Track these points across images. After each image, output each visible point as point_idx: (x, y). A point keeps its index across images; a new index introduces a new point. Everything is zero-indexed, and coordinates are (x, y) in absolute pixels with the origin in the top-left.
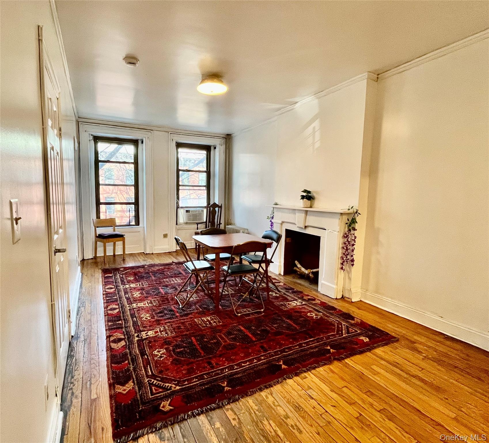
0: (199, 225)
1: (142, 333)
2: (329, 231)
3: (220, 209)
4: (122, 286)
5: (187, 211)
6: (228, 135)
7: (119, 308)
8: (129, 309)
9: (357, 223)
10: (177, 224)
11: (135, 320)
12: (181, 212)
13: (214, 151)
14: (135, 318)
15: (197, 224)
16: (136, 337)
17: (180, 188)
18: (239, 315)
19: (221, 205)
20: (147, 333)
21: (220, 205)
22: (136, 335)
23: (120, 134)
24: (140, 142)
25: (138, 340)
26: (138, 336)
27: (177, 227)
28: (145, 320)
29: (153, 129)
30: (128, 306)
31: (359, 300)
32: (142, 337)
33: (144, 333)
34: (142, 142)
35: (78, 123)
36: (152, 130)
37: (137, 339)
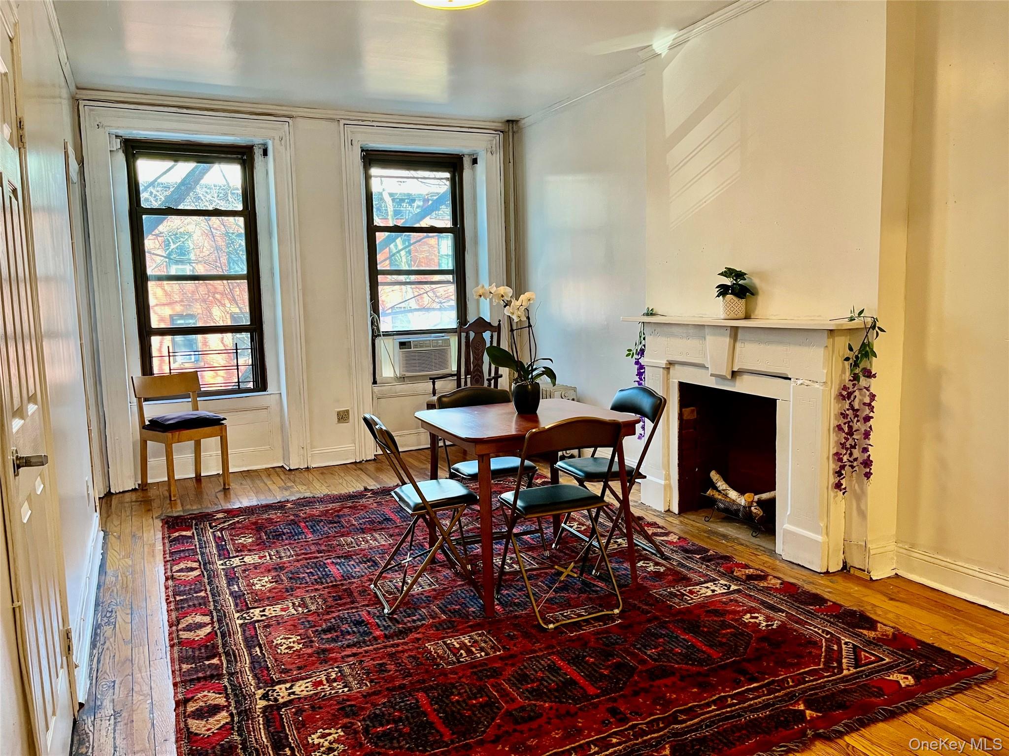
0: (439, 384)
1: (277, 688)
2: (799, 382)
3: (495, 335)
4: (222, 562)
5: (403, 345)
6: (509, 122)
7: (212, 623)
8: (241, 625)
9: (876, 357)
10: (375, 382)
11: (258, 653)
12: (387, 348)
13: (473, 169)
14: (257, 649)
15: (433, 380)
16: (260, 699)
17: (380, 278)
18: (551, 626)
19: (499, 324)
20: (291, 688)
21: (495, 324)
22: (260, 692)
23: (197, 132)
24: (258, 153)
25: (265, 709)
26: (265, 697)
27: (376, 389)
28: (286, 651)
29: (294, 114)
30: (237, 615)
31: (893, 573)
32: (276, 700)
33: (283, 686)
34: (265, 153)
35: (75, 102)
36: (293, 117)
37: (262, 703)
